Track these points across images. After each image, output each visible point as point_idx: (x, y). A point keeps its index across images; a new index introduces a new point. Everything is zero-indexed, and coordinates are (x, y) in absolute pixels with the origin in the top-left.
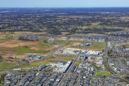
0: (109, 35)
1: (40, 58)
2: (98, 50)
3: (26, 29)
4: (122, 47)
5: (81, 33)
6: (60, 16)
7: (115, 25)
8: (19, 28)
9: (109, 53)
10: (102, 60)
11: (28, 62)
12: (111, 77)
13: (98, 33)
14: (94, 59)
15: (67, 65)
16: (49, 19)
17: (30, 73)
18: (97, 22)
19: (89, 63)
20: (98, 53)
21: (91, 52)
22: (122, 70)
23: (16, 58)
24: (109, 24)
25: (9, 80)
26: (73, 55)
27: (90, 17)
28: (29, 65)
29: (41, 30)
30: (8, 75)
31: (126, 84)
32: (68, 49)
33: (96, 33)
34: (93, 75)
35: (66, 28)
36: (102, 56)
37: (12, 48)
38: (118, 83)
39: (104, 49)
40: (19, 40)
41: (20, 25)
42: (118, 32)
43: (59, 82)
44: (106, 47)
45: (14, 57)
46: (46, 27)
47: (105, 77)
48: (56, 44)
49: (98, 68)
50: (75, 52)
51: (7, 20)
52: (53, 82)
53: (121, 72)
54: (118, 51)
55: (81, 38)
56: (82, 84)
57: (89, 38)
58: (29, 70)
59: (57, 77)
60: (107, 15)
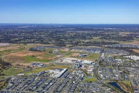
0: (106, 48)
1: (42, 66)
2: (92, 59)
3: (38, 42)
4: (113, 58)
5: (82, 45)
6: (69, 31)
7: (113, 39)
8: (32, 40)
9: (100, 62)
10: (93, 68)
11: (31, 69)
12: (97, 82)
13: (97, 46)
14: (87, 67)
15: (63, 71)
16: (59, 33)
17: (31, 78)
18: (99, 36)
19: (82, 70)
20: (91, 63)
21: (86, 61)
22: (107, 77)
23: (22, 65)
24: (108, 38)
25: (12, 83)
26: (70, 64)
27: (94, 32)
28: (32, 71)
29: (50, 42)
30: (13, 79)
31: (107, 88)
32: (68, 58)
33: (95, 46)
34: (81, 80)
35: (71, 41)
36: (94, 65)
37: (21, 57)
38: (101, 87)
39: (98, 59)
40: (30, 50)
41: (33, 38)
42: (113, 45)
43: (51, 86)
44: (100, 57)
45: (21, 65)
46: (54, 40)
47: (91, 82)
48: (59, 54)
49: (88, 75)
50: (73, 61)
51: (23, 34)
52: (47, 85)
53: (106, 78)
54: (109, 61)
55: (81, 49)
56: (70, 87)
57: (88, 50)
58: (30, 75)
59: (51, 81)
60: (108, 31)
